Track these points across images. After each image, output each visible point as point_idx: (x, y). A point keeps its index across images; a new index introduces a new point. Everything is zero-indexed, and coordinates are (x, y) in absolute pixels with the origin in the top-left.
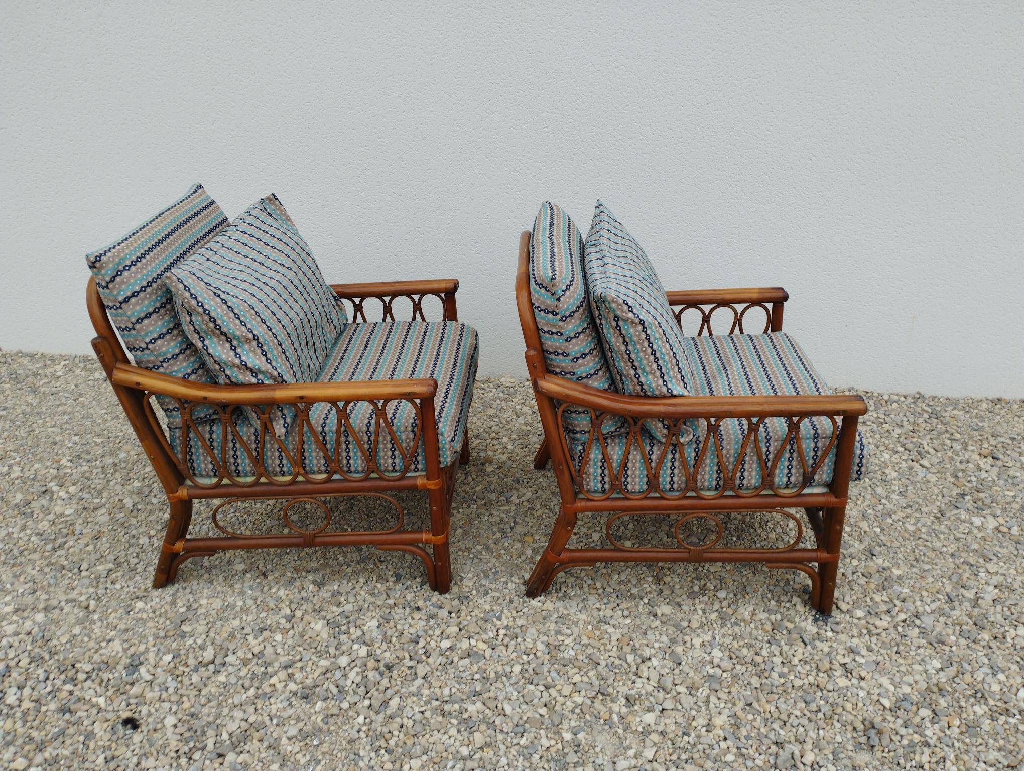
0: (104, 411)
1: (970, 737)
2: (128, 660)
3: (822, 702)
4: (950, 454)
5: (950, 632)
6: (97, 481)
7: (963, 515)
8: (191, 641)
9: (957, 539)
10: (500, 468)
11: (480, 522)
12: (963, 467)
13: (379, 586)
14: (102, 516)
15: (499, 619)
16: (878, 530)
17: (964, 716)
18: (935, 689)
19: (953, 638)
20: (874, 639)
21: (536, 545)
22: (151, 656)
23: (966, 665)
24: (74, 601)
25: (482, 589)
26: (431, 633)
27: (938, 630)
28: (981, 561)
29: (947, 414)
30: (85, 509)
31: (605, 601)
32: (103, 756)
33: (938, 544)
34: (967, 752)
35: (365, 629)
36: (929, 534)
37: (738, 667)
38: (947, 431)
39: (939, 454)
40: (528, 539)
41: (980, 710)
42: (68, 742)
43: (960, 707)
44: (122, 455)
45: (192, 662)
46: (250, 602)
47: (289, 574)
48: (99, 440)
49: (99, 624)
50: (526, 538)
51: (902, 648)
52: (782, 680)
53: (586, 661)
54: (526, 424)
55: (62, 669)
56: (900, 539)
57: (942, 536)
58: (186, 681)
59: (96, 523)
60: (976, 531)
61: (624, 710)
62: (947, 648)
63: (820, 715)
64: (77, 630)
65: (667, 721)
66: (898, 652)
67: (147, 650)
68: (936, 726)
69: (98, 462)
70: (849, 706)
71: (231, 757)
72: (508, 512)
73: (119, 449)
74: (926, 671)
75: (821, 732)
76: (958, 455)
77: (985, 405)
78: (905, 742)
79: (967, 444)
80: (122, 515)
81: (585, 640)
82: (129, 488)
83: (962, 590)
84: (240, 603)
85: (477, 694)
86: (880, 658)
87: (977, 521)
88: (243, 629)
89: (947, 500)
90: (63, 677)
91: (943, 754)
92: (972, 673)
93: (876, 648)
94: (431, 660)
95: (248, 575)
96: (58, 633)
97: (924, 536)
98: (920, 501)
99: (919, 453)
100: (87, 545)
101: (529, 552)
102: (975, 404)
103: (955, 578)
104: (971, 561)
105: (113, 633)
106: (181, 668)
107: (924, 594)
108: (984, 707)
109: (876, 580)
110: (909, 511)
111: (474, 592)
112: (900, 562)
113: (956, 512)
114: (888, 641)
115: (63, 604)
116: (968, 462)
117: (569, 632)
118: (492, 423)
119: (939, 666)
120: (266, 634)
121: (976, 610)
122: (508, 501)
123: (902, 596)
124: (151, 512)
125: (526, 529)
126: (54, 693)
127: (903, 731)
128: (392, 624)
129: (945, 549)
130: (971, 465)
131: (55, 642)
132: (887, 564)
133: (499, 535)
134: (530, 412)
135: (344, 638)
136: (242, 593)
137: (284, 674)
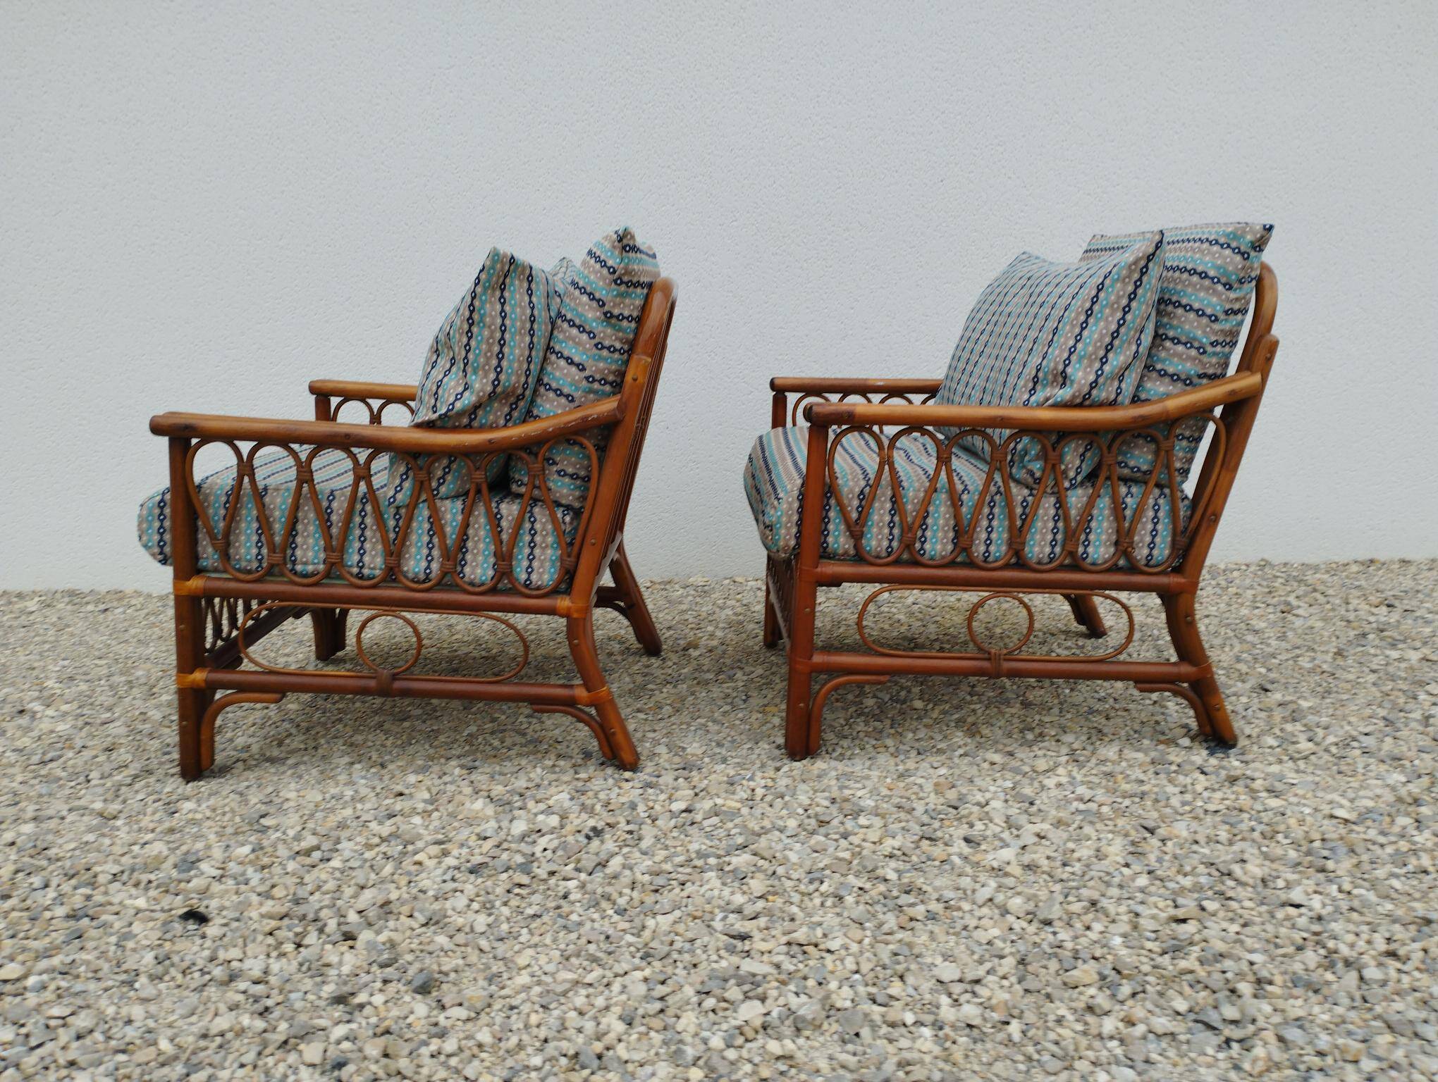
2: (179, 859)
6: (103, 698)
8: (277, 834)
10: (710, 651)
11: (696, 699)
13: (561, 763)
14: (116, 729)
15: (751, 780)
22: (216, 852)
25: (718, 757)
26: (652, 798)
30: (87, 724)
32: (152, 955)
35: (551, 802)
40: (769, 709)
42: (90, 946)
45: (283, 852)
47: (419, 763)
55: (71, 874)
58: (277, 870)
67: (208, 847)
71: (365, 936)
81: (885, 791)
84: (350, 793)
85: (740, 847)
88: (358, 817)
94: (659, 823)
96: (60, 841)
100: (95, 757)
101: (774, 721)
105: (150, 836)
106: (267, 860)
111: (706, 760)
115: (64, 813)
117: (859, 786)
118: (688, 616)
120: (398, 818)
122: (732, 679)
128: (591, 794)
131: (54, 850)
133: (727, 708)
135: (519, 813)
136: (350, 783)
137: (435, 850)
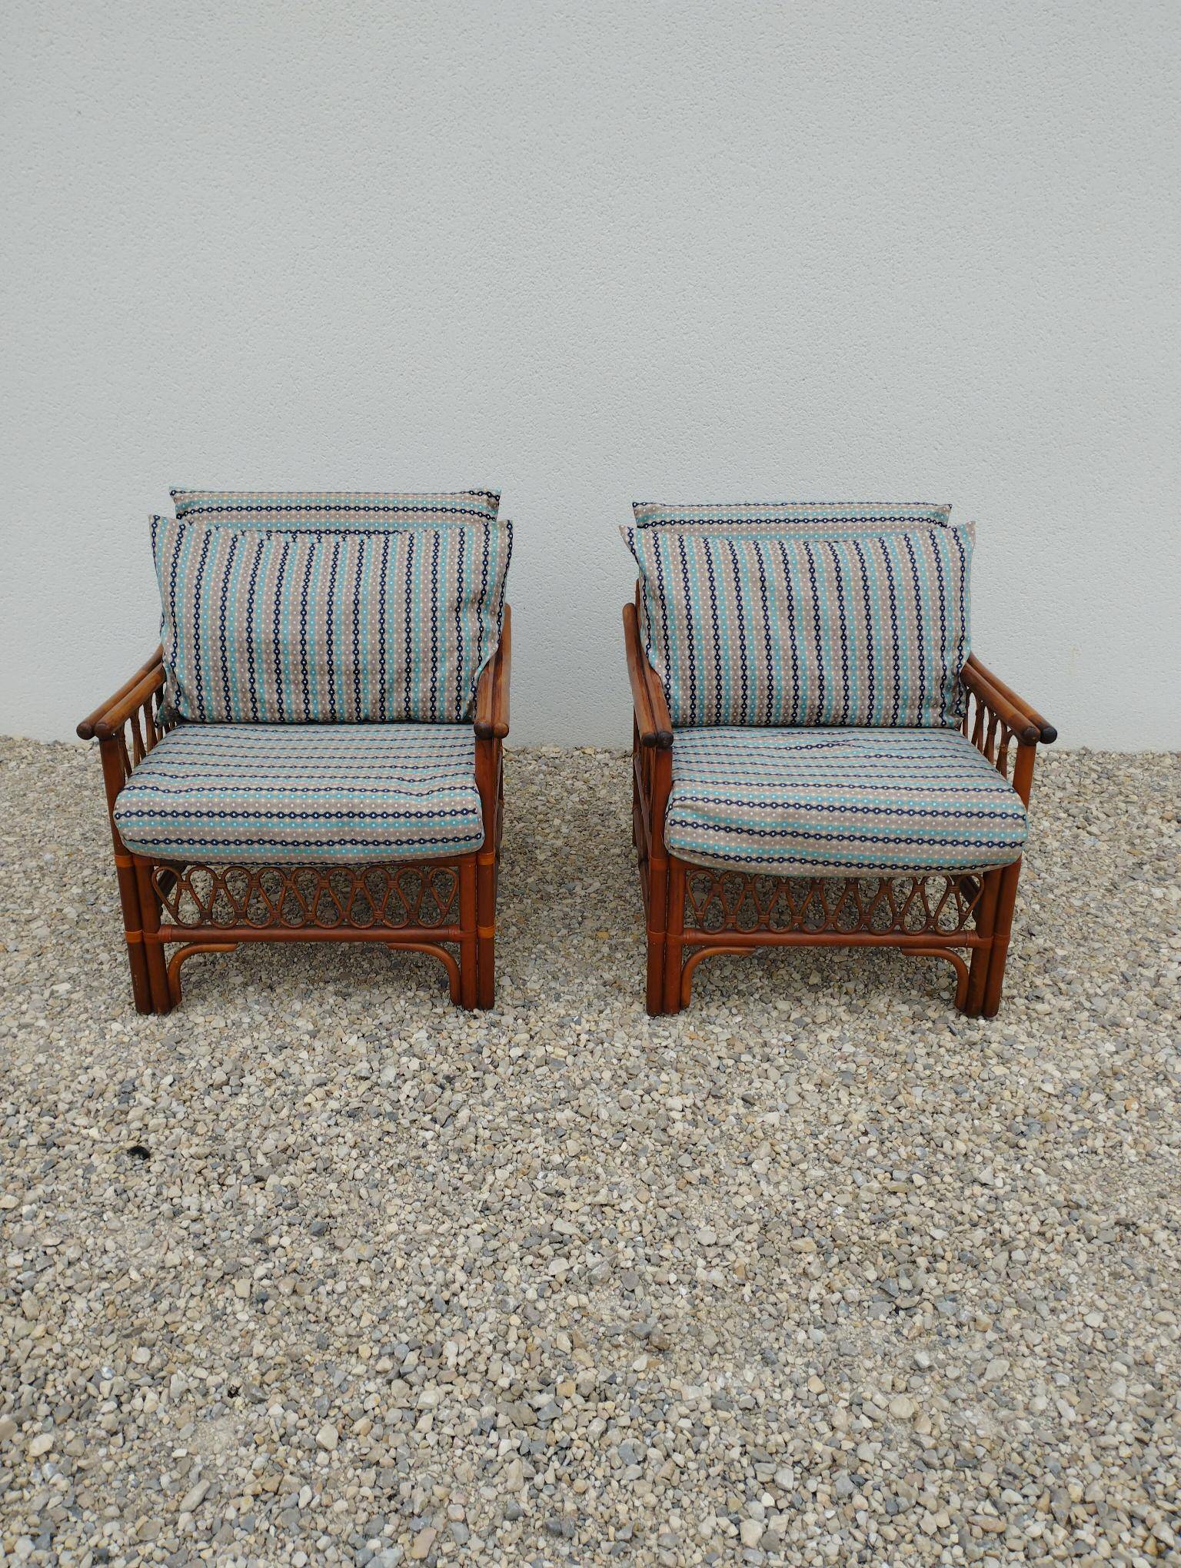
0: (7, 804)
1: (1152, 1120)
2: (117, 1088)
3: (977, 1092)
4: (1124, 819)
5: (1126, 1013)
6: (21, 888)
7: (1141, 887)
8: (192, 1064)
9: (1133, 914)
10: (555, 855)
11: (539, 918)
12: (1141, 833)
13: (421, 993)
14: (39, 928)
15: (578, 1023)
16: (1037, 907)
17: (1144, 1099)
18: (1110, 1073)
19: (1129, 1020)
20: (1035, 1025)
21: (613, 942)
22: (146, 1079)
23: (1145, 1047)
24: (26, 1026)
25: (552, 993)
26: (495, 1041)
27: (1111, 1012)
28: (1163, 936)
29: (1121, 773)
30: (14, 921)
31: (708, 999)
32: (112, 1189)
33: (1111, 920)
34: (1147, 1135)
35: (412, 1041)
36: (1100, 909)
37: (876, 1061)
38: (1121, 793)
39: (1111, 820)
40: (603, 935)
41: (1162, 1092)
42: (63, 1177)
43: (1139, 1091)
44: (48, 856)
45: (199, 1084)
46: (259, 1018)
47: (302, 986)
48: (11, 840)
49: (68, 1050)
50: (600, 934)
51: (1068, 1032)
52: (928, 1072)
53: (691, 1063)
54: (582, 802)
55: (35, 1100)
56: (1065, 916)
57: (1115, 911)
58: (197, 1105)
59: (34, 938)
60: (1156, 904)
61: (742, 1111)
62: (1123, 1031)
63: (975, 1105)
64: (41, 1058)
65: (794, 1120)
66: (1064, 1037)
67: (139, 1075)
68: (1111, 1112)
69: (16, 866)
70: (1007, 1094)
71: (273, 1180)
72: (573, 906)
73: (41, 849)
74: (1098, 1056)
75: (976, 1122)
76: (1134, 820)
77: (1168, 761)
78: (1075, 1128)
79: (1145, 807)
80: (66, 927)
81: (687, 1042)
82: (67, 895)
83: (1140, 969)
84: (247, 1020)
85: (564, 1102)
86: (1043, 1044)
87: (1158, 892)
88: (256, 1048)
89: (1120, 871)
90: (37, 1109)
91: (1119, 1138)
92: (1152, 1055)
93: (1038, 1034)
94: (500, 1070)
95: (251, 989)
96: (18, 1063)
97: (1093, 911)
98: (1088, 873)
99: (1087, 819)
100: (28, 963)
101: (605, 950)
102: (1157, 760)
103: (1131, 957)
104: (1151, 936)
105: (90, 1060)
106: (187, 1093)
107: (1094, 974)
108: (1167, 1089)
109: (1036, 962)
110: (1074, 884)
111: (543, 996)
112: (1064, 941)
113: (1131, 883)
114: (1052, 1026)
115: (15, 1030)
116: (1147, 827)
117: (666, 1034)
118: (537, 803)
119: (1114, 1049)
120: (288, 1051)
121: (1158, 989)
122: (571, 893)
123: (1068, 978)
124: (103, 923)
125: (598, 924)
126: (31, 1127)
127: (1072, 1117)
128: (445, 1033)
129: (1118, 925)
130: (1150, 831)
131: (15, 1073)
132: (1048, 944)
133: (564, 932)
134: (585, 787)
135: (386, 1051)
136: (247, 1009)
137: (320, 1092)
